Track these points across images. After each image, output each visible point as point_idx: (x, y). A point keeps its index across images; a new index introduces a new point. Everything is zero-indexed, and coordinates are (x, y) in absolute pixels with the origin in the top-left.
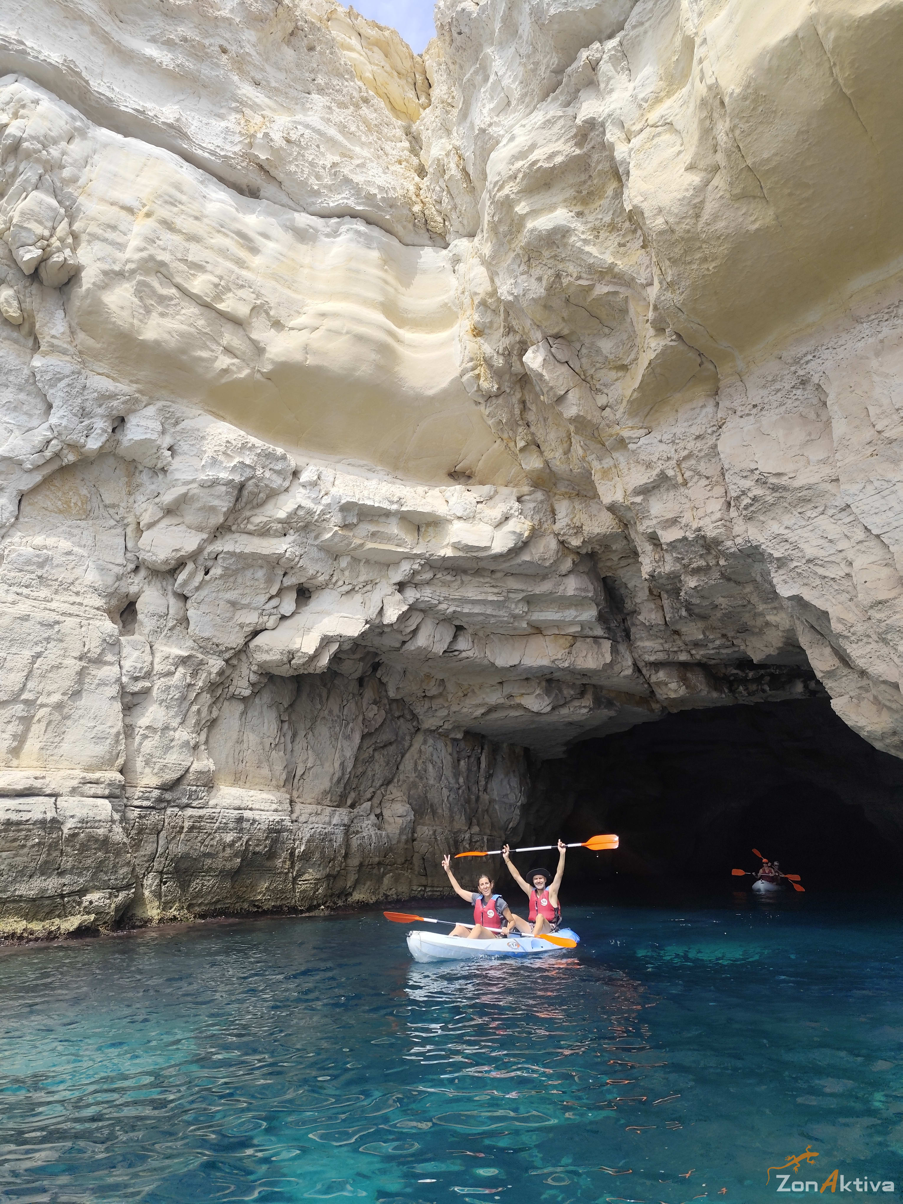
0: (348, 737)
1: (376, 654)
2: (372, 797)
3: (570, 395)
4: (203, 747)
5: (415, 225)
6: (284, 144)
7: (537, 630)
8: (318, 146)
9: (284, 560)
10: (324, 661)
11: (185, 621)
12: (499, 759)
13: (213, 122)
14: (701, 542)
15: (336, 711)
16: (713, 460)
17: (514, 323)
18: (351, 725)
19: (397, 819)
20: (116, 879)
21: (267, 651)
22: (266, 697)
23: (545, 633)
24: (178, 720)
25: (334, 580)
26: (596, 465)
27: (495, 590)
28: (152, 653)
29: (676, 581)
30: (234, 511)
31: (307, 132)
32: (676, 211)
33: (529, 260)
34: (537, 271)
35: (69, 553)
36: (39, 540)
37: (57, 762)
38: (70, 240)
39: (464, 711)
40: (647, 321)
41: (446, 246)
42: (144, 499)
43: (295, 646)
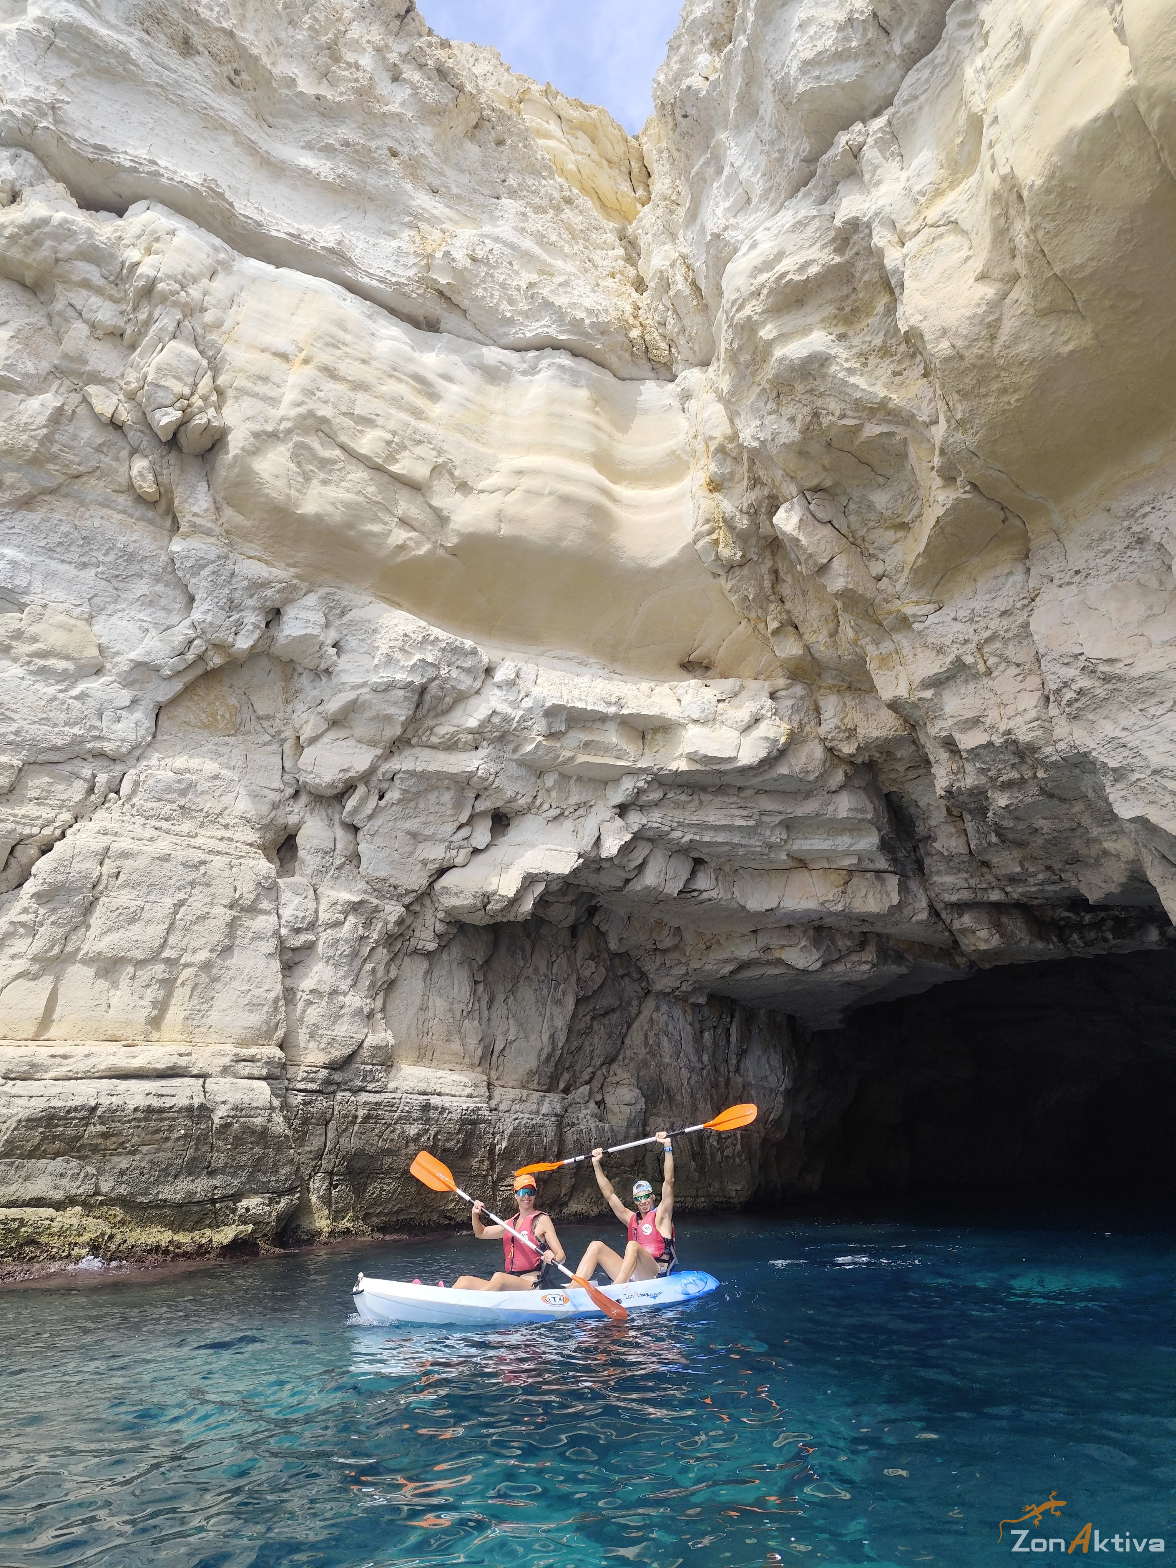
0: (559, 1003)
1: (592, 896)
2: (591, 1079)
3: (835, 563)
4: (379, 1016)
5: (632, 354)
6: (468, 263)
7: (801, 863)
8: (510, 263)
9: (475, 779)
10: (528, 905)
11: (355, 858)
12: (755, 1030)
13: (382, 241)
14: (1012, 748)
15: (543, 968)
16: (1025, 642)
17: (761, 473)
18: (562, 986)
19: (624, 1108)
20: (277, 1181)
21: (456, 894)
22: (456, 952)
23: (811, 866)
24: (349, 981)
25: (538, 803)
26: (872, 651)
27: (744, 813)
28: (317, 899)
29: (982, 797)
30: (414, 720)
31: (497, 247)
32: (965, 332)
33: (778, 396)
34: (789, 410)
35: (216, 777)
36: (180, 762)
37: (205, 1034)
38: (214, 398)
39: (708, 967)
40: (933, 468)
41: (673, 379)
42: (304, 708)
43: (490, 888)
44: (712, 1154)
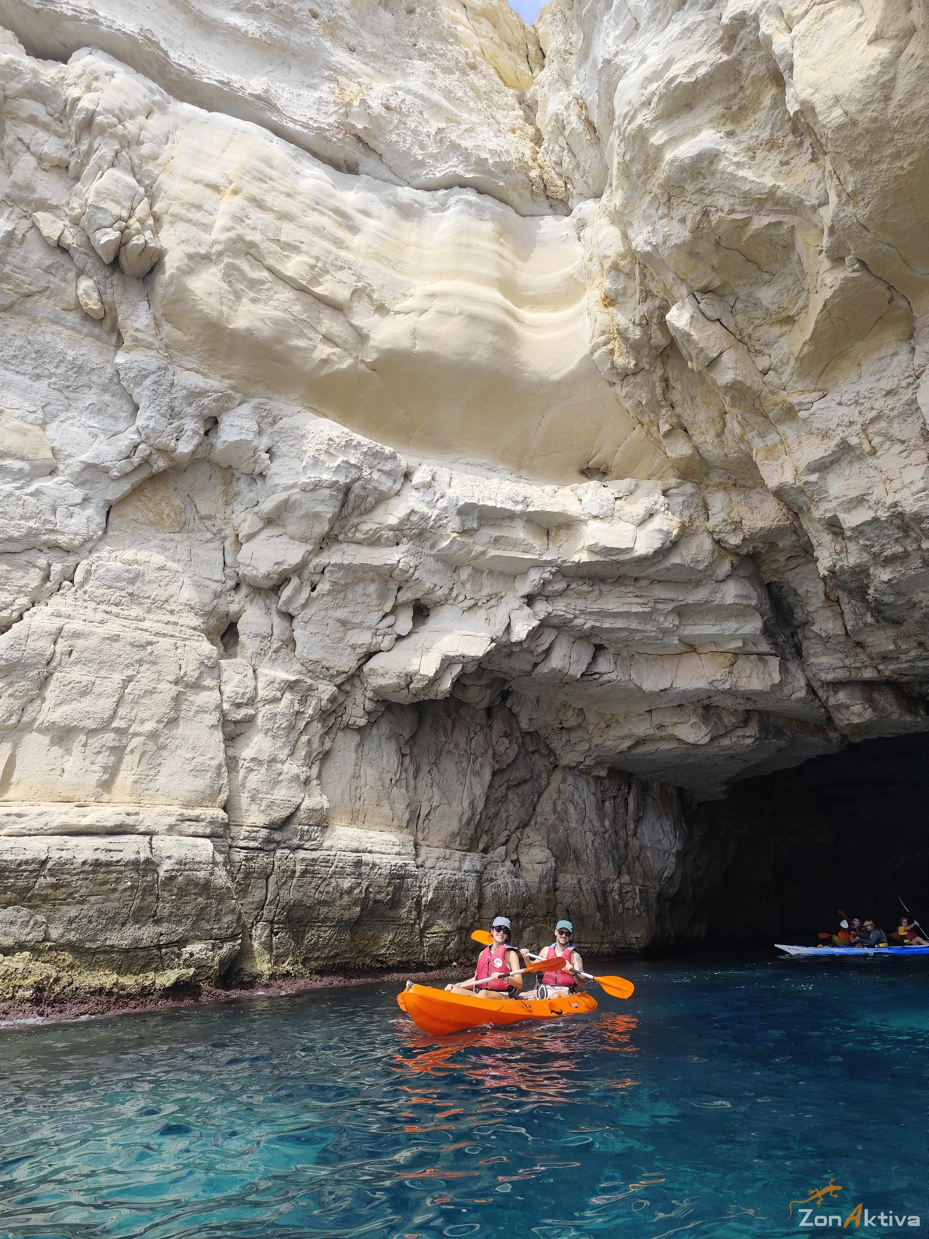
0: (477, 774)
1: (505, 681)
2: (507, 841)
3: (725, 357)
4: (315, 782)
5: (532, 192)
6: (383, 111)
7: (691, 647)
8: (421, 113)
9: (397, 571)
10: (446, 684)
11: (290, 642)
12: (649, 800)
13: (305, 92)
14: (897, 521)
15: (463, 744)
16: (910, 420)
17: (652, 286)
18: (480, 759)
19: (537, 866)
20: (220, 928)
22: (384, 728)
23: (699, 650)
24: (287, 751)
25: (454, 594)
26: (757, 443)
27: (640, 600)
29: (863, 575)
30: (340, 518)
31: (409, 98)
32: (859, 96)
33: (669, 200)
34: (680, 211)
35: (162, 568)
36: (129, 554)
37: (152, 797)
38: (151, 222)
39: (608, 743)
40: (821, 252)
41: (569, 212)
42: (242, 509)
43: (413, 668)
44: (614, 907)
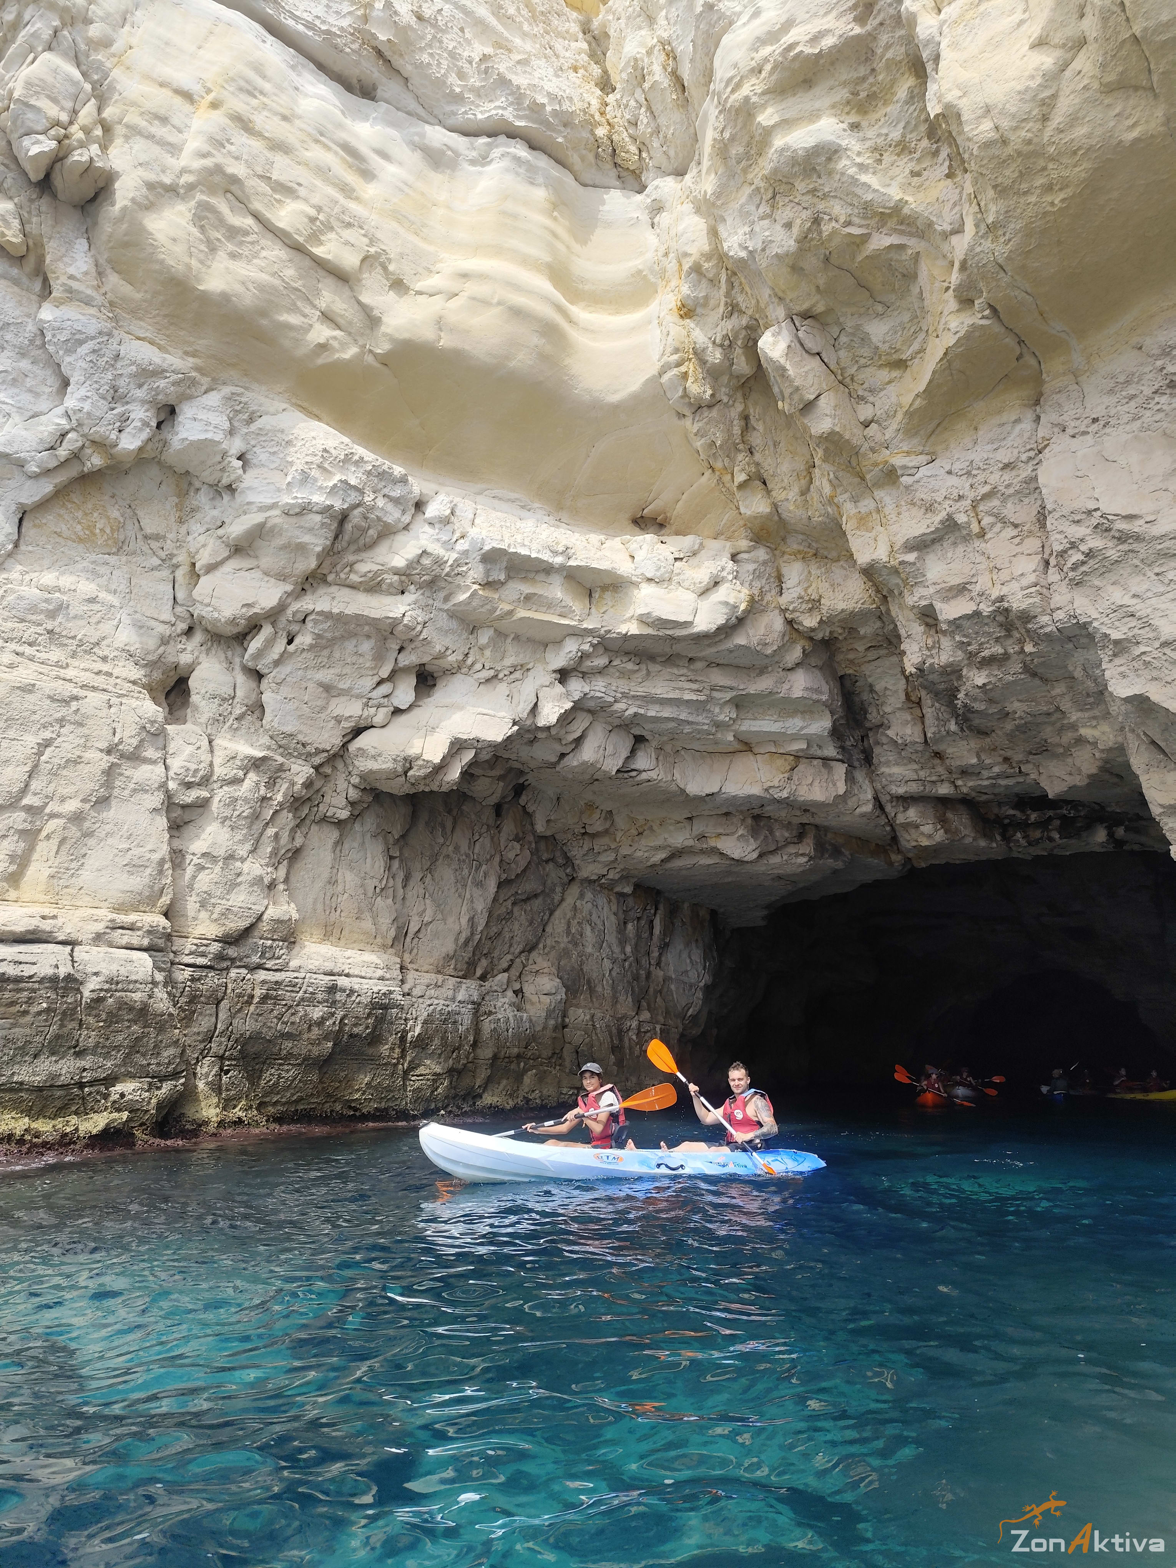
0: (479, 884)
1: (521, 773)
2: (510, 966)
3: (823, 400)
4: (281, 887)
5: (597, 156)
6: (413, 21)
7: (747, 746)
8: (462, 30)
9: (400, 628)
10: (454, 774)
11: (258, 708)
12: (678, 923)
14: (1001, 618)
15: (464, 847)
16: (1026, 501)
17: (740, 299)
18: (484, 867)
19: (544, 998)
20: (158, 1064)
21: (374, 757)
22: (370, 823)
23: (756, 750)
24: (248, 846)
25: (469, 661)
26: (849, 509)
27: (695, 686)
29: (953, 677)
30: (331, 553)
31: (448, 9)
32: (1013, 110)
33: (774, 197)
34: (785, 213)
35: (92, 600)
36: (48, 578)
37: (74, 896)
38: (98, 132)
39: (639, 854)
40: (948, 288)
41: (641, 189)
42: (202, 530)
43: (413, 751)
44: (630, 1048)
